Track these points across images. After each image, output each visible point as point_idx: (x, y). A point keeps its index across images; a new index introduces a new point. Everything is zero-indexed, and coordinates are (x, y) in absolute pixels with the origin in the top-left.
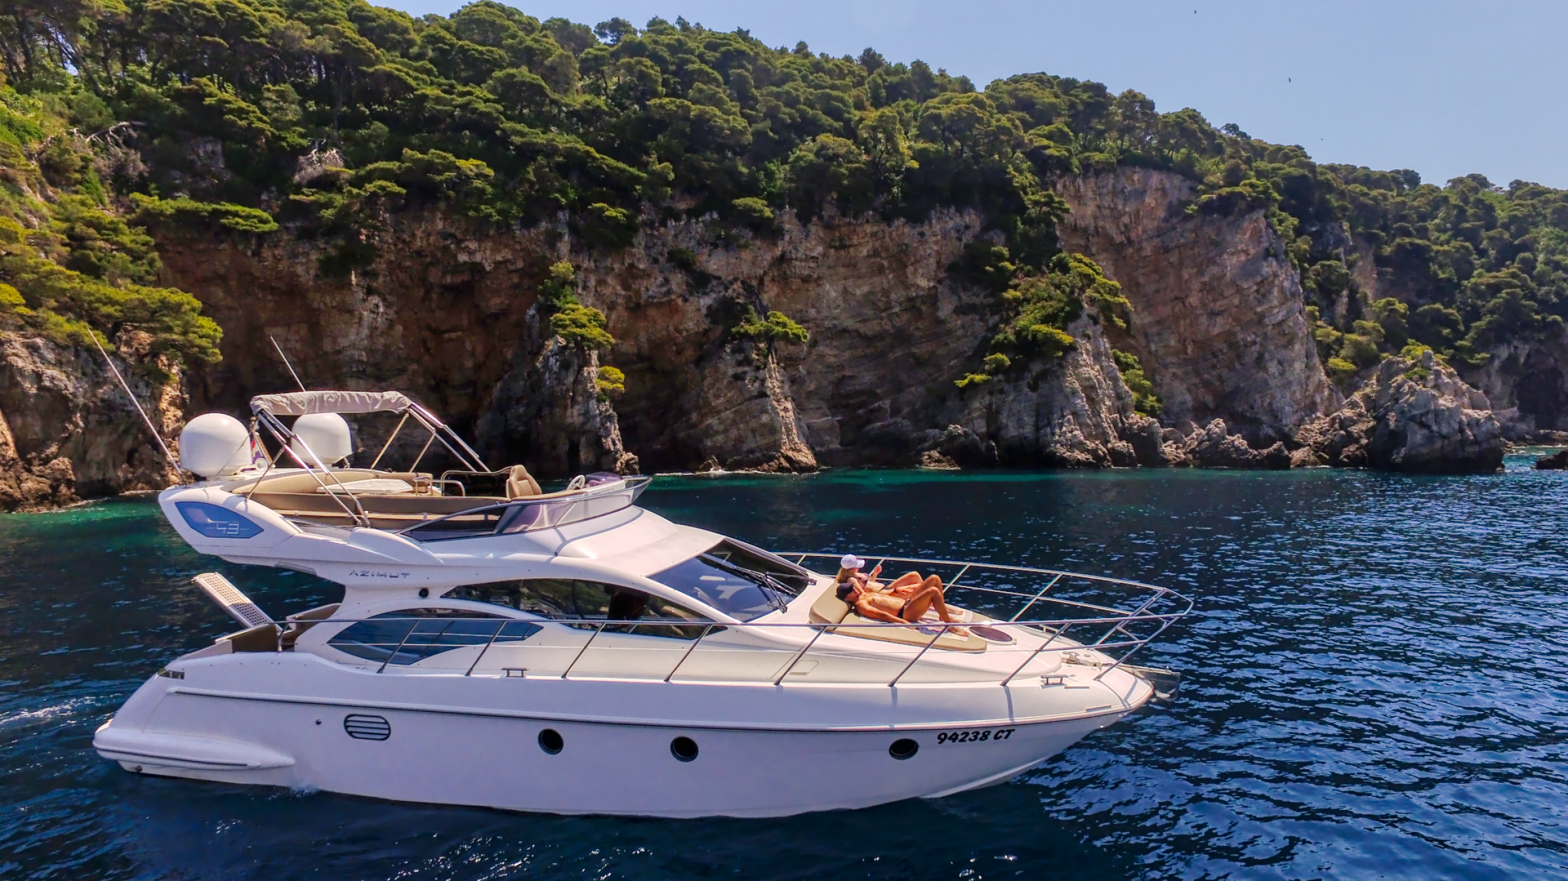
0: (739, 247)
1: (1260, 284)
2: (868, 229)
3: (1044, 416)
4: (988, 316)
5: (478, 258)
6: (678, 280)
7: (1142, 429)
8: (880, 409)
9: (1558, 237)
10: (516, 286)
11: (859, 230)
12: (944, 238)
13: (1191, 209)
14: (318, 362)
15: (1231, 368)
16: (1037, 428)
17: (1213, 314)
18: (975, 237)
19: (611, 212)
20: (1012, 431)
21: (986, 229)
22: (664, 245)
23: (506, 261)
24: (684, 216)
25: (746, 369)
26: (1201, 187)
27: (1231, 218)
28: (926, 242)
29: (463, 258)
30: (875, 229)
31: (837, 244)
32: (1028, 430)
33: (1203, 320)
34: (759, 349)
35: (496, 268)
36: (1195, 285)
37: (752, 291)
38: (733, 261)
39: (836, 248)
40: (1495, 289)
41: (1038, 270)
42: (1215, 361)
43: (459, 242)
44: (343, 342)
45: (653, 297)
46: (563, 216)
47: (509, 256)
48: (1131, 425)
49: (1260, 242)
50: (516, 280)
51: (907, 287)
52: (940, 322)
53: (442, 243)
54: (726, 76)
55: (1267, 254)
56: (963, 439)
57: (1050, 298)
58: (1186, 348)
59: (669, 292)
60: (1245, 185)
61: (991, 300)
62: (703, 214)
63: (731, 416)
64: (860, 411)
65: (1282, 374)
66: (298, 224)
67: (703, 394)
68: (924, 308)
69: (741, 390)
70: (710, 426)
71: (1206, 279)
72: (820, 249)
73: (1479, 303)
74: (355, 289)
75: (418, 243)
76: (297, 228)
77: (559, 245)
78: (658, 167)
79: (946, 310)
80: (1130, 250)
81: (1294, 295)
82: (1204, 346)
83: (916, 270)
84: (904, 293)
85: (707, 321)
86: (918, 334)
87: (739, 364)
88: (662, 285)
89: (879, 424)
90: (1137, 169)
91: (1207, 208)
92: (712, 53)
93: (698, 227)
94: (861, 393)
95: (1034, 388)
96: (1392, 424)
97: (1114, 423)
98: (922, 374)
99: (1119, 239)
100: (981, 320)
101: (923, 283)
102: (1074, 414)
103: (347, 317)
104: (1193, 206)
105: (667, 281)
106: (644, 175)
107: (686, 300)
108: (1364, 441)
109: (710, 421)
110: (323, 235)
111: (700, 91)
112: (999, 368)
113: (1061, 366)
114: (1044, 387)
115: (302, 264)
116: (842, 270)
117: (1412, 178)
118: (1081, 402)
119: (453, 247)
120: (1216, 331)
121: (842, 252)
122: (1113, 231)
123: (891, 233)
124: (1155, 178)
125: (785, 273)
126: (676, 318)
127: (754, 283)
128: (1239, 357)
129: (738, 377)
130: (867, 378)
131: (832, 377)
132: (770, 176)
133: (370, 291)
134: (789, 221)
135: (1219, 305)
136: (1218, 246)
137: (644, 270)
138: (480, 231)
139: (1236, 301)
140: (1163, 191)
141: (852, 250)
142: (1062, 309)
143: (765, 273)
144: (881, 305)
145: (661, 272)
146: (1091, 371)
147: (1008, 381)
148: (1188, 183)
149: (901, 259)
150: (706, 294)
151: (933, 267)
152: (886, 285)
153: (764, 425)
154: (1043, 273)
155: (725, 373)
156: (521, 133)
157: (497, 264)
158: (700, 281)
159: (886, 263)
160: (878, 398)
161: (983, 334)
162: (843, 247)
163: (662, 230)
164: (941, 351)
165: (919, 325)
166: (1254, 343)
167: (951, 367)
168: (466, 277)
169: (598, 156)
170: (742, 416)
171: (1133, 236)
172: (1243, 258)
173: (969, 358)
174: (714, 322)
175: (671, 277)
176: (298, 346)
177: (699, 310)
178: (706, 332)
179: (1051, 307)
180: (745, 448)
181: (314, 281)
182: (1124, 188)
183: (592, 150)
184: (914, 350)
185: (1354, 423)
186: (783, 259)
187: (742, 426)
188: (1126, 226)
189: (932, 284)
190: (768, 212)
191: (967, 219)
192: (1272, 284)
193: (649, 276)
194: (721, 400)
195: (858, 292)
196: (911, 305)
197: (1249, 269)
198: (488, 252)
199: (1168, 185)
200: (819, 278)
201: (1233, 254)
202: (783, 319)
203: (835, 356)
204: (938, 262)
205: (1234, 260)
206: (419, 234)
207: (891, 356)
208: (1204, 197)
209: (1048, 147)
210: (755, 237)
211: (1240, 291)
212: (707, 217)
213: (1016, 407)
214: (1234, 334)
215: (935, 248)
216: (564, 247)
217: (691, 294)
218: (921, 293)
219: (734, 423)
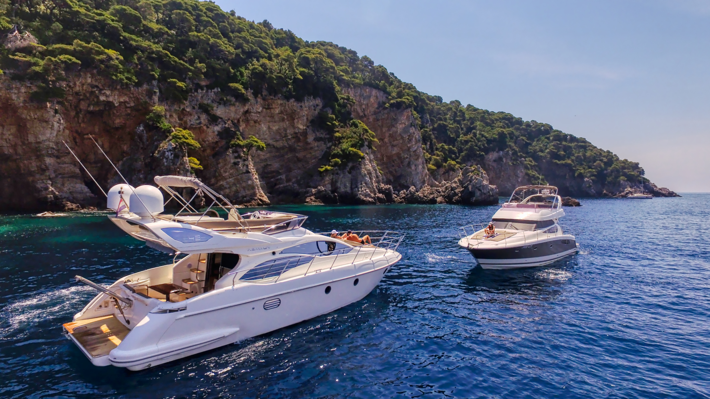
0: (230, 105)
1: (409, 136)
2: (279, 102)
3: (355, 183)
4: (327, 143)
5: (111, 99)
6: (204, 117)
7: (386, 189)
8: (281, 179)
9: (483, 126)
10: (128, 115)
11: (275, 102)
12: (309, 109)
13: (387, 105)
14: (24, 147)
15: (399, 167)
16: (352, 189)
17: (393, 146)
18: (320, 110)
19: (180, 84)
20: (342, 190)
21: (324, 107)
22: (197, 101)
23: (125, 102)
24: (205, 88)
25: (239, 160)
26: (390, 97)
27: (400, 110)
28: (303, 110)
29: (102, 98)
30: (282, 102)
31: (267, 107)
32: (348, 190)
33: (390, 148)
34: (244, 152)
35: (119, 105)
36: (387, 135)
37: (236, 125)
38: (227, 111)
39: (266, 109)
40: (466, 142)
41: (345, 125)
42: (393, 164)
43: (101, 90)
44: (42, 138)
45: (193, 125)
46: (155, 83)
47: (127, 99)
48: (382, 188)
49: (409, 120)
50: (129, 112)
51: (294, 128)
52: (308, 144)
53: (90, 89)
54: (218, 25)
55: (411, 125)
56: (324, 192)
57: (352, 137)
58: (383, 158)
59: (200, 123)
60: (405, 98)
61: (328, 136)
62: (214, 89)
63: (233, 181)
64: (272, 180)
65: (416, 169)
66: (12, 71)
67: (218, 171)
68: (301, 137)
69: (237, 170)
70: (222, 185)
71: (391, 132)
72: (261, 108)
73: (462, 146)
74: (49, 110)
75: (77, 89)
76: (10, 73)
77: (154, 97)
78: (199, 65)
79: (310, 138)
80: (365, 119)
81: (419, 141)
82: (389, 157)
83: (298, 121)
84: (293, 130)
85: (218, 137)
86: (298, 148)
87: (236, 158)
88: (197, 120)
89: (282, 185)
90: (368, 87)
91: (392, 105)
92: (210, 13)
93: (211, 94)
94: (272, 172)
95: (350, 173)
96: (470, 189)
97: (376, 187)
98: (300, 165)
99: (361, 114)
100: (325, 144)
101: (301, 127)
102: (366, 183)
103: (44, 124)
104: (387, 104)
105: (199, 118)
106: (193, 68)
107: (208, 127)
108: (460, 195)
109: (221, 183)
110: (29, 79)
111: (210, 31)
112: (336, 164)
113: (360, 165)
114: (354, 173)
115: (15, 94)
116: (268, 118)
117: (440, 99)
118: (367, 179)
119: (97, 92)
120: (394, 152)
121: (268, 111)
122: (359, 111)
123: (288, 104)
124: (374, 92)
125: (248, 118)
126: (203, 135)
127: (236, 121)
128: (402, 163)
129: (236, 164)
130: (276, 165)
131: (262, 164)
132: (242, 74)
133: (56, 112)
134: (249, 94)
135: (395, 143)
136: (396, 120)
137: (188, 112)
138: (113, 85)
139: (401, 142)
140: (377, 97)
141: (272, 110)
142: (358, 142)
143: (240, 118)
144: (283, 135)
145: (197, 113)
146: (369, 167)
147: (340, 170)
148: (385, 95)
149: (292, 116)
150: (217, 125)
151: (305, 120)
152: (285, 126)
153: (249, 185)
154: (347, 127)
155: (230, 162)
156: (136, 40)
157: (121, 103)
158: (214, 119)
159: (285, 117)
160: (280, 174)
161: (325, 150)
162: (269, 108)
163: (196, 94)
164: (308, 156)
165: (299, 144)
166: (407, 158)
167: (313, 163)
168: (102, 108)
169: (171, 56)
170: (238, 181)
171: (366, 113)
172: (404, 126)
173: (320, 159)
174: (221, 138)
175: (201, 116)
176: (11, 137)
177: (214, 132)
178: (217, 142)
179: (354, 141)
180: (240, 195)
181: (23, 103)
182: (363, 94)
183: (168, 53)
184: (297, 155)
185: (456, 189)
186: (247, 112)
187: (238, 185)
188: (364, 109)
189: (305, 128)
190: (243, 91)
191: (317, 101)
192: (413, 136)
193: (191, 115)
194: (227, 174)
195: (274, 128)
196: (296, 136)
197: (405, 130)
198: (116, 97)
199: (378, 95)
200: (260, 121)
201: (400, 124)
202: (256, 139)
203: (264, 155)
204: (307, 119)
205: (401, 126)
206: (78, 83)
207: (286, 157)
208: (392, 101)
209: (343, 76)
210: (236, 101)
211: (402, 138)
212: (216, 90)
213: (343, 180)
214: (400, 154)
215: (306, 113)
216: (156, 98)
217: (210, 125)
218: (300, 131)
219: (234, 184)
